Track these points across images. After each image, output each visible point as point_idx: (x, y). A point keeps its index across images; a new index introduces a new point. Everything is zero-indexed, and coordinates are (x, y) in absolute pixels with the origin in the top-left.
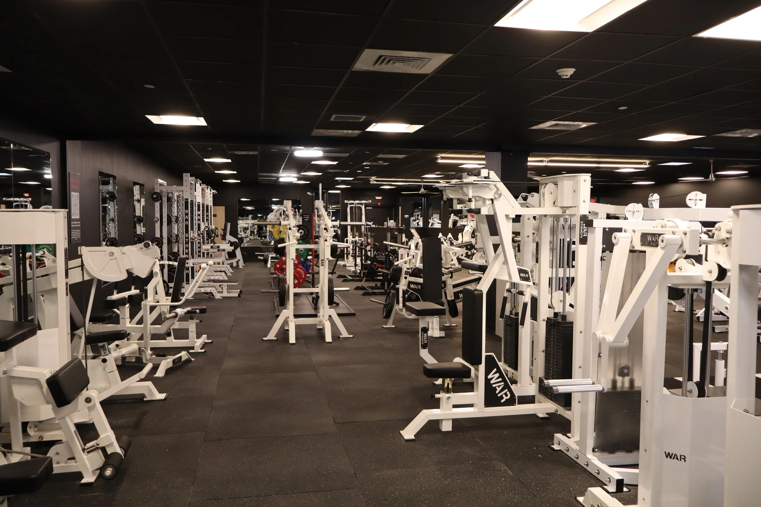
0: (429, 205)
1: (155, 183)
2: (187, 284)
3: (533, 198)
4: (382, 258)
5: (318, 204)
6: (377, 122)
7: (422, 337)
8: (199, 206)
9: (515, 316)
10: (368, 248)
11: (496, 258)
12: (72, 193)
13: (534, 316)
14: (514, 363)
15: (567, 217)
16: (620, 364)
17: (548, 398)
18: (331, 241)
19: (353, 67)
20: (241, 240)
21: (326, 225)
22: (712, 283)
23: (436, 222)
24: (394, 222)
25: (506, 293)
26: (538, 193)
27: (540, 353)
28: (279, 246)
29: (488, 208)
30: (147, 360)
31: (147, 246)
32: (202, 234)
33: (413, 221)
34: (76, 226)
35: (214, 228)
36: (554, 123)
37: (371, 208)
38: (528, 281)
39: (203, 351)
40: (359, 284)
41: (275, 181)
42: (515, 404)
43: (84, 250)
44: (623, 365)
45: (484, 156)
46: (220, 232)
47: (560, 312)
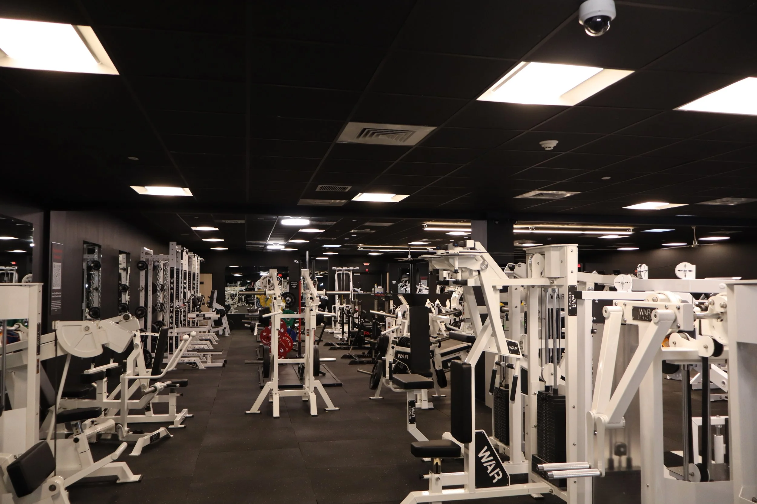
0: (416, 271)
1: (141, 252)
2: (170, 354)
3: (520, 268)
4: (370, 325)
5: (304, 273)
6: (362, 192)
7: (410, 411)
8: (185, 274)
9: (505, 388)
10: (356, 315)
11: (484, 329)
12: (54, 264)
13: (525, 389)
14: (505, 437)
15: (555, 287)
16: (616, 443)
17: (542, 477)
18: (317, 311)
19: (337, 139)
20: (228, 307)
21: (311, 295)
22: (709, 359)
23: (423, 289)
24: (382, 288)
25: (496, 367)
26: (525, 263)
27: (532, 428)
28: (264, 316)
29: (475, 280)
30: (123, 437)
31: (126, 318)
32: (188, 302)
33: (400, 287)
34: (56, 296)
35: (200, 296)
36: (538, 192)
37: (359, 274)
38: (518, 354)
39: (183, 426)
40: (346, 353)
41: (263, 248)
42: (507, 485)
43: (58, 325)
44: (619, 444)
45: (470, 224)
46: (207, 300)
47: (551, 386)
